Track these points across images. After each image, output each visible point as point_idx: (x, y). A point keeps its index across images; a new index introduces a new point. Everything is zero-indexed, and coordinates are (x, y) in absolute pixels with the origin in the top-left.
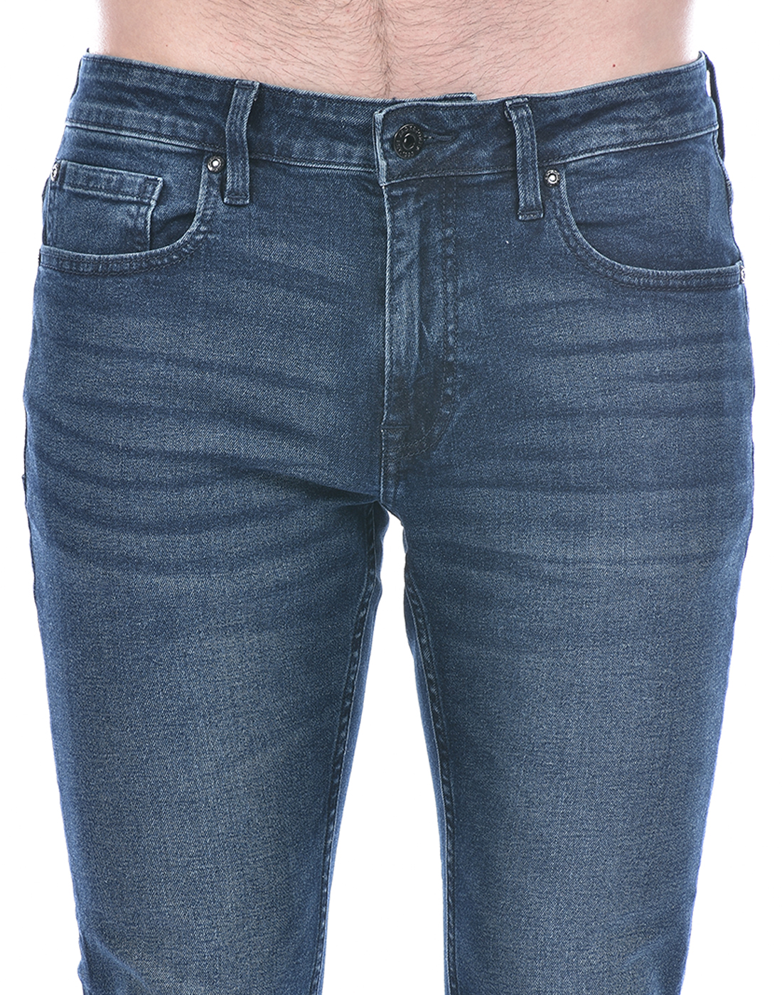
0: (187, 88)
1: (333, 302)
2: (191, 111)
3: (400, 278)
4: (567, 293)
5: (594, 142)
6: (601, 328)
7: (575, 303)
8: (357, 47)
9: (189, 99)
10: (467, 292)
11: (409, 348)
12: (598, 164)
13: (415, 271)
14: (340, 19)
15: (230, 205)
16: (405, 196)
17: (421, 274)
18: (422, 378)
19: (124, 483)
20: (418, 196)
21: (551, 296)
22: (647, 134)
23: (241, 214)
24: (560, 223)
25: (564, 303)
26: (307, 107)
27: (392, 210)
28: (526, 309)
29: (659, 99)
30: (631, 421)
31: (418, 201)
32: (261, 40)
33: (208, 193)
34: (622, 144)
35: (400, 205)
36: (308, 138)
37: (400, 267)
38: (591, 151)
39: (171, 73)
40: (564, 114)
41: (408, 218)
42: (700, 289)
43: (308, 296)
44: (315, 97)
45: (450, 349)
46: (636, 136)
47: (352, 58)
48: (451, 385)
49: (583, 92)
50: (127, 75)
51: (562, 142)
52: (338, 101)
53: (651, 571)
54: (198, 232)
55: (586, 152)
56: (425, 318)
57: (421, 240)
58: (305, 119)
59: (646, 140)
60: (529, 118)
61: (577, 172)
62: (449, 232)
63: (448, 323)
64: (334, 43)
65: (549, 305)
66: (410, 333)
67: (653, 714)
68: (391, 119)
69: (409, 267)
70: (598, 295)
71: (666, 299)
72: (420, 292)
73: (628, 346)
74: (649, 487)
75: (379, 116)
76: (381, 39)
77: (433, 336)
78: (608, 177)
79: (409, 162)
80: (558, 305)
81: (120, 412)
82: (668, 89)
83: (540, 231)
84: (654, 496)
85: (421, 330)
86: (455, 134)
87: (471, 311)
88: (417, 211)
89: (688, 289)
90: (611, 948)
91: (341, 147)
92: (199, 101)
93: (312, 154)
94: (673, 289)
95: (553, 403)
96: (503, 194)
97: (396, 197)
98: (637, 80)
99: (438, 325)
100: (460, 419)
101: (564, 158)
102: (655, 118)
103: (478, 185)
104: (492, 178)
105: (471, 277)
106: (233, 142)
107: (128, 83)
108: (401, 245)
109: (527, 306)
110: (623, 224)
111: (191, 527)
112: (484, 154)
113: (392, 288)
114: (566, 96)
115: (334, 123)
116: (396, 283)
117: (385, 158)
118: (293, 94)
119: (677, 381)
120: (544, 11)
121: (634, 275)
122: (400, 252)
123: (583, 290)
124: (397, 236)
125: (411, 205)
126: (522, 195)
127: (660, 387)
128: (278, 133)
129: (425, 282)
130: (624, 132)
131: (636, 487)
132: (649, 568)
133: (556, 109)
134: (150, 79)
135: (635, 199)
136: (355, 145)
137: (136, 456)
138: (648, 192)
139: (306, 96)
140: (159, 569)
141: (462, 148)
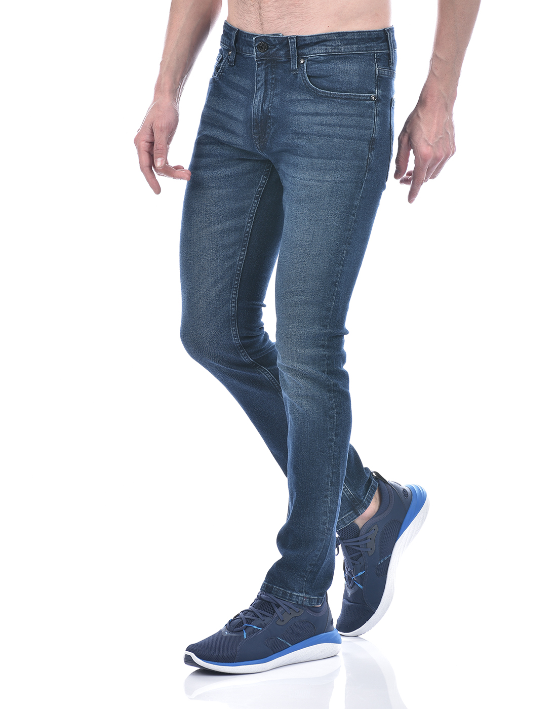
0: (229, 30)
1: (245, 95)
2: (229, 37)
3: (259, 89)
4: (303, 97)
5: (316, 51)
6: (311, 108)
7: (305, 100)
8: (256, 17)
9: (229, 34)
10: (277, 95)
11: (258, 110)
12: (317, 58)
13: (263, 87)
14: (252, 9)
15: (229, 65)
16: (262, 64)
17: (265, 88)
18: (262, 120)
20: (266, 64)
21: (299, 98)
22: (334, 50)
23: (231, 68)
24: (302, 75)
25: (302, 100)
26: (245, 37)
27: (258, 68)
28: (292, 101)
29: (342, 40)
30: (312, 137)
31: (265, 66)
33: (225, 61)
34: (325, 53)
35: (260, 67)
37: (259, 85)
38: (315, 54)
40: (308, 42)
41: (261, 71)
42: (346, 99)
44: (247, 33)
45: (269, 112)
46: (330, 51)
48: (270, 123)
49: (314, 36)
51: (306, 51)
53: (311, 183)
54: (220, 72)
55: (313, 54)
56: (264, 102)
57: (265, 77)
59: (334, 52)
60: (294, 42)
61: (311, 60)
62: (274, 76)
63: (270, 103)
64: (251, 15)
65: (298, 100)
66: (259, 106)
67: (308, 227)
68: (257, 40)
69: (261, 85)
70: (312, 98)
71: (332, 101)
72: (264, 93)
73: (317, 114)
74: (315, 158)
75: (254, 38)
76: (260, 15)
77: (265, 107)
78: (321, 63)
79: (263, 54)
80: (300, 100)
82: (346, 37)
83: (297, 77)
84: (316, 160)
85: (262, 105)
86: (275, 46)
87: (276, 100)
88: (264, 69)
89: (341, 98)
90: (293, 298)
93: (246, 51)
94: (336, 98)
96: (287, 65)
97: (259, 64)
98: (334, 33)
99: (267, 104)
100: (272, 133)
101: (307, 55)
102: (338, 46)
103: (282, 62)
104: (285, 60)
105: (278, 91)
108: (259, 78)
109: (292, 100)
110: (323, 77)
112: (282, 52)
113: (256, 91)
114: (308, 36)
116: (258, 90)
117: (256, 52)
118: (243, 33)
119: (331, 127)
120: (307, 10)
121: (323, 92)
122: (258, 81)
123: (308, 97)
124: (258, 76)
125: (263, 67)
126: (292, 66)
127: (324, 128)
128: (241, 44)
129: (266, 91)
130: (326, 49)
131: (311, 157)
132: (310, 182)
133: (305, 40)
135: (328, 70)
138: (333, 68)
139: (245, 33)
141: (277, 50)
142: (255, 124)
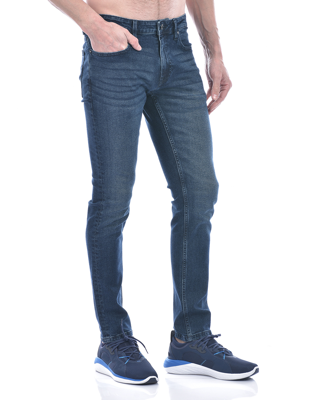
0: (124, 21)
2: (124, 25)
3: (162, 52)
5: (182, 26)
8: (155, 10)
9: (124, 23)
10: (169, 53)
11: (165, 64)
12: (182, 30)
14: (153, 6)
18: (167, 69)
19: (122, 92)
21: (178, 53)
24: (179, 41)
26: (145, 23)
32: (138, 9)
35: (162, 39)
36: (146, 29)
37: (162, 50)
39: (120, 18)
40: (178, 21)
41: (163, 41)
43: (149, 56)
44: (146, 21)
45: (170, 63)
47: (154, 12)
48: (171, 69)
50: (110, 18)
52: (150, 21)
55: (180, 28)
56: (166, 58)
58: (145, 25)
61: (180, 32)
63: (169, 59)
64: (151, 10)
65: (178, 55)
66: (165, 61)
68: (161, 23)
70: (184, 52)
75: (159, 22)
76: (159, 9)
77: (167, 61)
78: (183, 32)
79: (162, 31)
81: (119, 80)
83: (177, 42)
86: (168, 25)
87: (170, 56)
91: (151, 30)
92: (126, 23)
93: (147, 31)
95: (185, 70)
96: (173, 36)
97: (161, 37)
103: (170, 34)
104: (172, 33)
105: (169, 51)
106: (134, 30)
107: (111, 19)
109: (176, 55)
111: (133, 98)
112: (171, 29)
114: (179, 18)
115: (150, 25)
117: (160, 30)
118: (143, 21)
121: (186, 48)
123: (182, 52)
124: (162, 44)
126: (175, 36)
128: (141, 29)
134: (116, 19)
136: (153, 29)
137: (124, 87)
139: (145, 21)
140: (129, 106)
141: (168, 28)
142: (163, 72)
